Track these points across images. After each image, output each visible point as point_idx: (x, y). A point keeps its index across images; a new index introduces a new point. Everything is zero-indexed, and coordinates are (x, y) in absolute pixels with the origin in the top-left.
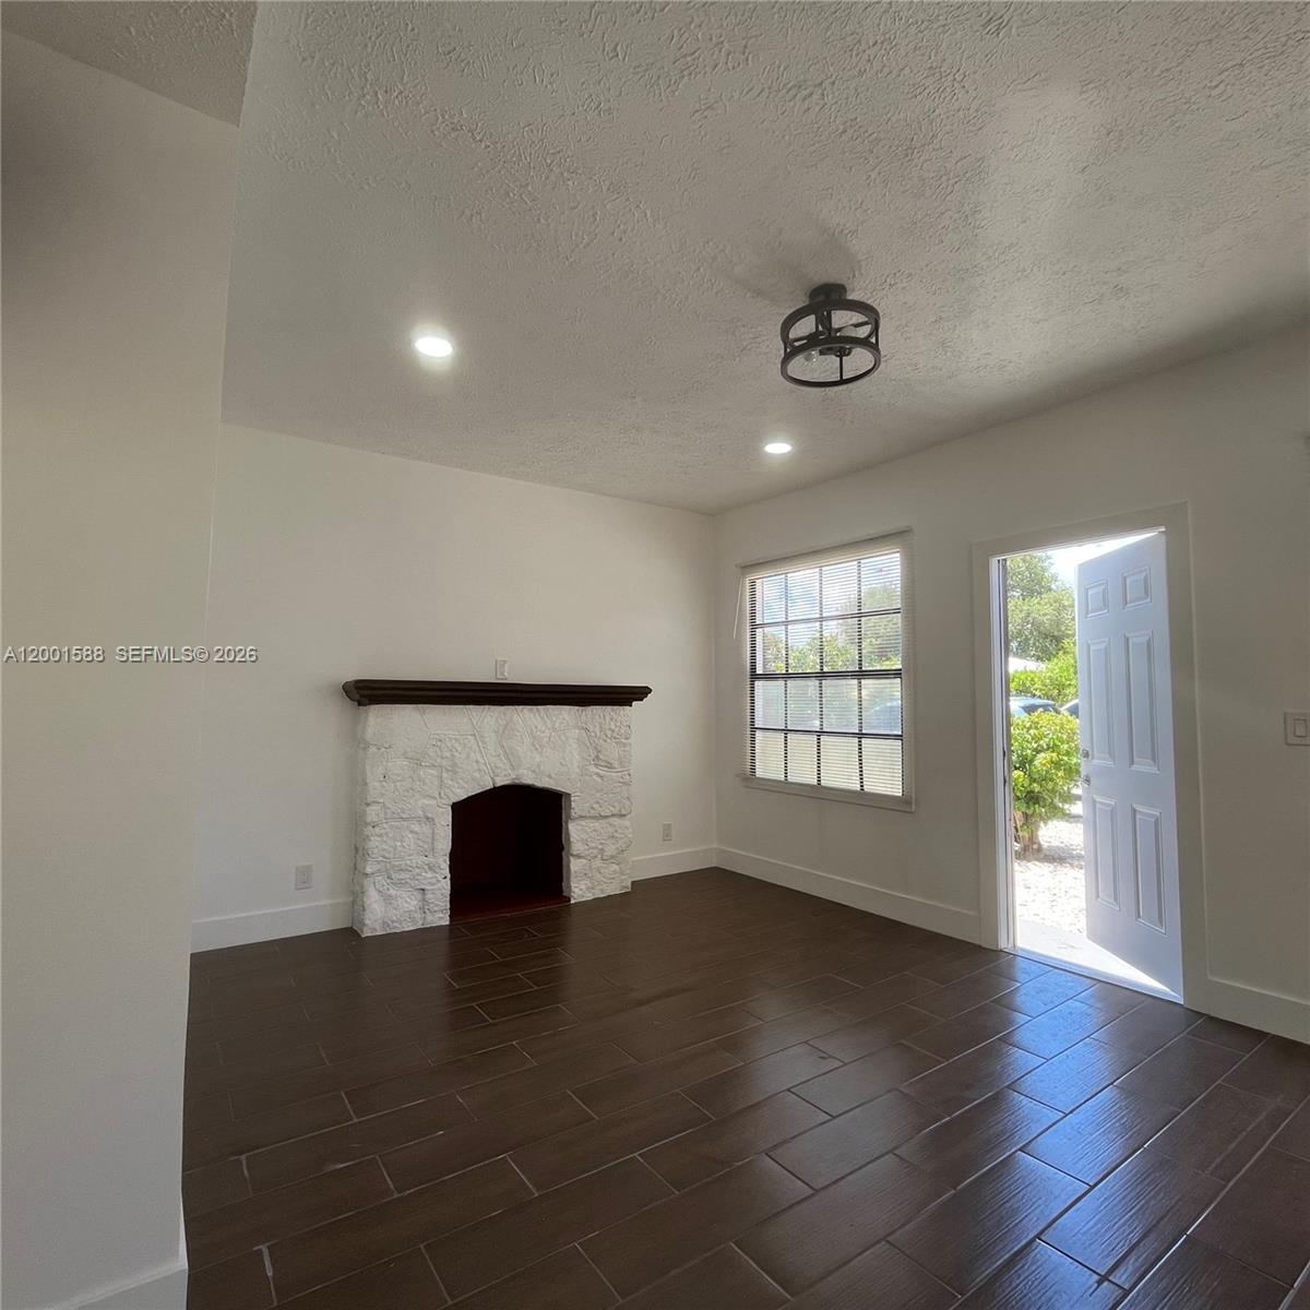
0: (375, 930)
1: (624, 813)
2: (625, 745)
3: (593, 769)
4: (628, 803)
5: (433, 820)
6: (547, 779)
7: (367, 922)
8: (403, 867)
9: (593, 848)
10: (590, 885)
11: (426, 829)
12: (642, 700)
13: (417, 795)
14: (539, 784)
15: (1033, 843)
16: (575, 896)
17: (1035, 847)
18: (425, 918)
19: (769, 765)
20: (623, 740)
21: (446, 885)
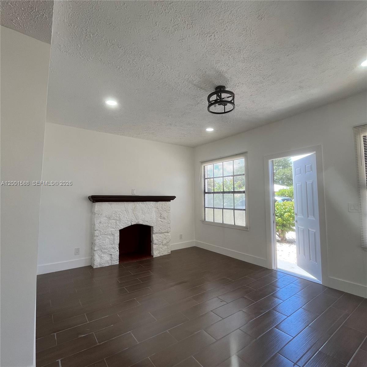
0: (97, 266)
1: (168, 232)
2: (168, 212)
3: (159, 219)
4: (169, 229)
5: (114, 235)
6: (146, 222)
7: (95, 264)
8: (106, 248)
9: (160, 242)
10: (159, 252)
11: (112, 237)
12: (173, 200)
13: (109, 228)
14: (144, 224)
15: (284, 238)
16: (155, 255)
17: (285, 239)
18: (112, 262)
19: (209, 218)
20: (168, 211)
21: (118, 253)
